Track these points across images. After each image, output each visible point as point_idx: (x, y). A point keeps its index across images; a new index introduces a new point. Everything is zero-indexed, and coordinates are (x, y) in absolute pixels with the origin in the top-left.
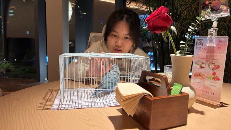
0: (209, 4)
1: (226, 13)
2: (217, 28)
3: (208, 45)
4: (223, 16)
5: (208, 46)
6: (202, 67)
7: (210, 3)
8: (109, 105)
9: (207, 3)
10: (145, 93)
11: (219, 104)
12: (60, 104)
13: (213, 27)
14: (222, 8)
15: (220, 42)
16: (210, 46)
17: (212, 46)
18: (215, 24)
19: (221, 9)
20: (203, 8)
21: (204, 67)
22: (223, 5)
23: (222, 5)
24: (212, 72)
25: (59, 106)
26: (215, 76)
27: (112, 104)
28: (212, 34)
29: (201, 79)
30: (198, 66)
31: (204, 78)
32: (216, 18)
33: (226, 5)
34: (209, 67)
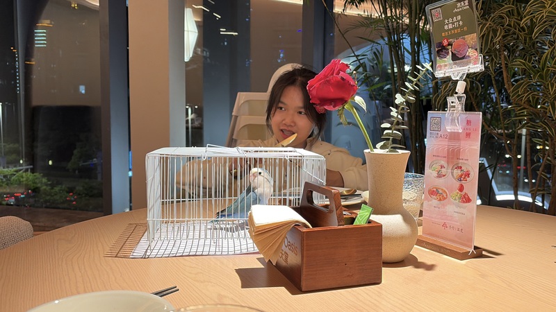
0: (449, 45)
1: (477, 65)
2: (464, 95)
4: (472, 71)
5: (449, 131)
6: (440, 176)
9: (445, 43)
11: (472, 250)
12: (147, 249)
15: (468, 122)
16: (453, 131)
17: (456, 131)
18: (461, 87)
19: (469, 56)
20: (438, 52)
21: (444, 176)
22: (472, 48)
23: (469, 48)
25: (146, 252)
26: (463, 193)
28: (454, 107)
29: (440, 200)
30: (435, 174)
31: (445, 199)
33: (476, 50)
34: (453, 175)
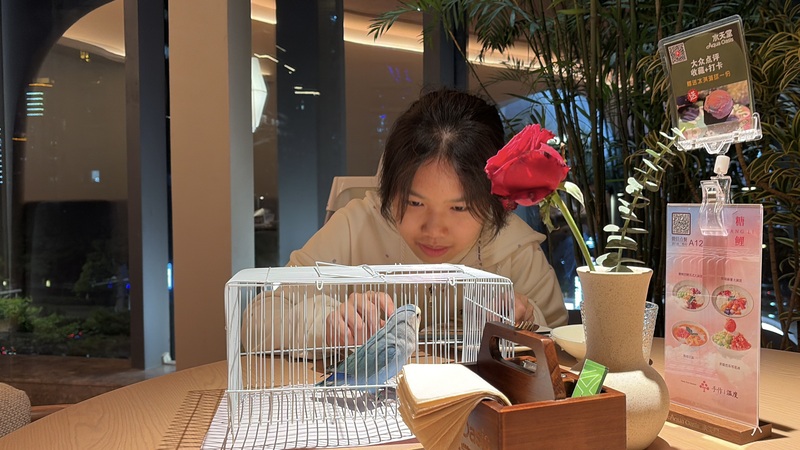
0: (699, 99)
1: (751, 131)
2: (729, 177)
3: (705, 230)
4: (741, 140)
5: (705, 234)
6: (693, 306)
7: (701, 99)
8: (386, 438)
9: (693, 96)
10: (486, 394)
11: (755, 427)
12: (226, 439)
13: (715, 175)
14: (737, 114)
15: (739, 221)
16: (712, 234)
17: (717, 234)
18: (722, 165)
19: (735, 117)
20: (681, 111)
21: (700, 306)
22: (740, 103)
23: (735, 103)
24: (724, 319)
25: (225, 443)
26: (735, 334)
27: (396, 437)
28: (713, 196)
29: (694, 344)
30: (683, 303)
31: (702, 343)
32: (721, 146)
33: (748, 106)
34: (715, 305)
